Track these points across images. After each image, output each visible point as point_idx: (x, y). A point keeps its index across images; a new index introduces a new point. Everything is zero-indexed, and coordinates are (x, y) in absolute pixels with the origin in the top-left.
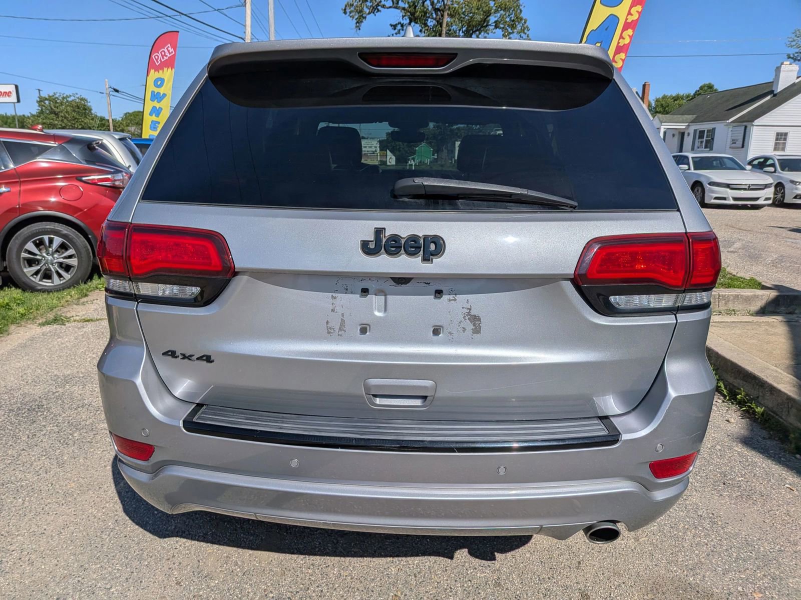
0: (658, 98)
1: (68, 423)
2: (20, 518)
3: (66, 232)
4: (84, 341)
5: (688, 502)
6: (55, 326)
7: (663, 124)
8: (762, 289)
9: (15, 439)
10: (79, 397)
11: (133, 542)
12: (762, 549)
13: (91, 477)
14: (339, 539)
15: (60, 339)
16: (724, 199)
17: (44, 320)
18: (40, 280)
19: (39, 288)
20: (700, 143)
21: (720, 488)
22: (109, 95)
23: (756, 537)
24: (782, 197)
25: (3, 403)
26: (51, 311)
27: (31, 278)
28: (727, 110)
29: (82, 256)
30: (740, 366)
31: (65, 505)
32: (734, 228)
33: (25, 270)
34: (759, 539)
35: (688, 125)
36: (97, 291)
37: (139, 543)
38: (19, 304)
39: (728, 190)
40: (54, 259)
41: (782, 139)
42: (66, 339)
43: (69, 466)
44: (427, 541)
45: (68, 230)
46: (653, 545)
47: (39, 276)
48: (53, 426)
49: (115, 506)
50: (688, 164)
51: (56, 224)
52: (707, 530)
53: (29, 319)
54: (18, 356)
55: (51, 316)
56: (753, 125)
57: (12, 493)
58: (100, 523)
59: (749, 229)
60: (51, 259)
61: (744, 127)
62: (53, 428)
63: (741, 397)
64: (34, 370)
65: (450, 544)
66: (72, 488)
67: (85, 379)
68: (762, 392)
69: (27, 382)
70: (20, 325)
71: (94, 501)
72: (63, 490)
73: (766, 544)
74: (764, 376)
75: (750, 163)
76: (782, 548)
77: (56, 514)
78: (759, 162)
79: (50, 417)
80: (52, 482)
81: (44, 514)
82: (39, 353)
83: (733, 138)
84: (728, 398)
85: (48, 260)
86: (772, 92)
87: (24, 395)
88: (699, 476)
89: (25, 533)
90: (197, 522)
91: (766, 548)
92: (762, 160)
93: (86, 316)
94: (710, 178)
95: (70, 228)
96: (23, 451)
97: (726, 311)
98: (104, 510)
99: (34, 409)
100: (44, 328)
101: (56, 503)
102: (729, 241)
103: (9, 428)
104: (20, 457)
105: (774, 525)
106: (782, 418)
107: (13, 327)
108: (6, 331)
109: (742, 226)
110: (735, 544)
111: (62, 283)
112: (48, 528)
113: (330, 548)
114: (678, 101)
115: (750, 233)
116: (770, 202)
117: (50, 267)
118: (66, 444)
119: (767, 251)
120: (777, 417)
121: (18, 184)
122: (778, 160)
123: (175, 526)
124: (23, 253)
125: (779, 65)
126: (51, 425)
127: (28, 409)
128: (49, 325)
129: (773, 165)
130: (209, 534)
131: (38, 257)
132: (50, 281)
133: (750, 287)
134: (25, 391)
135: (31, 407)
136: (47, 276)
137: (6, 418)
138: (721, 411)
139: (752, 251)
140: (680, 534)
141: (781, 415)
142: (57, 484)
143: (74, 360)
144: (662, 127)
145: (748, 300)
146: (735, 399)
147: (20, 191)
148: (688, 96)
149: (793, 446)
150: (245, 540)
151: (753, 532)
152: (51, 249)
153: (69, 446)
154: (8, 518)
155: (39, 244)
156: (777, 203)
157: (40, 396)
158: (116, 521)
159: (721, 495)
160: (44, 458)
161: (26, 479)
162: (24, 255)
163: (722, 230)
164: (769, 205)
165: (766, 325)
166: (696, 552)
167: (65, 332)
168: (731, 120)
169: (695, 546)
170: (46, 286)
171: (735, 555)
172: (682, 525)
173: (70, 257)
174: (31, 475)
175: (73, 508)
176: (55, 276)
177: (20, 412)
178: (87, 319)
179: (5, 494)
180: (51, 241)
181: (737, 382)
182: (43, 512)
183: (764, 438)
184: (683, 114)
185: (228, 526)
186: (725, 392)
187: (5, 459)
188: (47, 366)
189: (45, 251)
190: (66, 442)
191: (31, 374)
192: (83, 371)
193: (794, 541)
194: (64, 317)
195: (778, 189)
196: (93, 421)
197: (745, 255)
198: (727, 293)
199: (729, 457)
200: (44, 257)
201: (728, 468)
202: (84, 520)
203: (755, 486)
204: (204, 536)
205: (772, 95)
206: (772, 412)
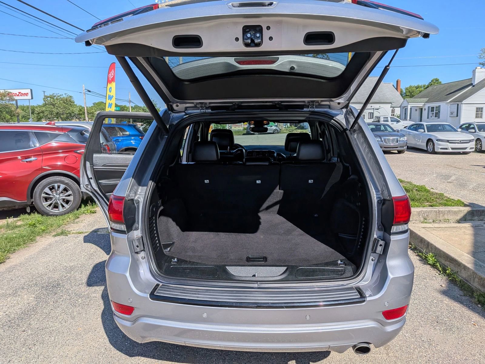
0: (407, 87)
1: (75, 294)
2: (54, 348)
3: (67, 182)
4: (79, 246)
5: (417, 333)
6: (62, 237)
7: (409, 104)
8: (464, 206)
9: (46, 303)
10: (80, 279)
11: (116, 360)
12: (456, 358)
13: (90, 325)
14: (226, 357)
15: (65, 245)
16: (446, 149)
17: (56, 233)
18: (52, 209)
19: (51, 214)
20: (432, 114)
21: (435, 325)
22: (85, 94)
23: (453, 352)
24: (480, 147)
25: (38, 283)
26: (59, 227)
27: (47, 208)
28: (446, 95)
29: (76, 195)
30: (448, 254)
31: (77, 340)
32: (452, 166)
33: (44, 204)
34: (455, 353)
35: (424, 104)
36: (84, 215)
37: (119, 361)
38: (40, 223)
39: (448, 143)
40: (60, 197)
41: (480, 111)
42: (69, 245)
43: (77, 318)
44: (274, 358)
45: (69, 180)
46: (397, 357)
47: (51, 206)
48: (67, 296)
49: (104, 340)
50: (424, 129)
51: (62, 177)
52: (426, 348)
53: (47, 233)
54: (43, 255)
55: (59, 231)
56: (462, 104)
57: (48, 334)
58: (97, 350)
59: (461, 167)
60: (58, 197)
61: (457, 105)
62: (67, 297)
63: (448, 272)
64: (53, 263)
65: (286, 359)
66: (80, 331)
67: (82, 268)
68: (460, 269)
69: (50, 271)
70: (42, 236)
71: (92, 338)
72: (76, 332)
73: (458, 356)
74: (461, 260)
75: (461, 127)
76: (467, 358)
77: (73, 345)
78: (466, 126)
79: (65, 290)
80: (69, 327)
81: (66, 345)
82: (55, 253)
83: (451, 111)
84: (442, 272)
85: (56, 197)
86: (472, 84)
87: (49, 278)
88: (424, 318)
89: (57, 356)
90: (149, 348)
91: (458, 358)
92: (467, 125)
93: (79, 230)
94: (437, 137)
95: (70, 179)
96: (52, 311)
97: (443, 220)
98: (98, 343)
99: (56, 286)
100: (56, 238)
101: (72, 339)
102: (448, 175)
103: (43, 297)
104: (50, 314)
105: (463, 345)
106: (471, 284)
107: (38, 238)
108: (35, 240)
109: (457, 165)
110: (441, 356)
111: (64, 211)
112: (69, 353)
113: (221, 362)
114: (419, 89)
115: (461, 170)
116: (474, 150)
117: (57, 202)
118: (75, 306)
119: (470, 181)
120: (468, 283)
121: (42, 156)
122: (476, 125)
123: (137, 351)
124: (43, 194)
125: (475, 69)
126: (66, 295)
127: (52, 286)
128: (59, 236)
129: (474, 128)
130: (156, 355)
131: (51, 196)
132: (57, 209)
133: (458, 205)
134: (49, 276)
135: (53, 285)
136: (56, 207)
137: (41, 292)
138: (438, 280)
139: (462, 181)
140: (412, 351)
141: (470, 282)
142: (72, 329)
143: (75, 257)
144: (409, 105)
145: (455, 213)
146: (446, 273)
147: (42, 159)
148: (424, 86)
149: (476, 300)
150: (175, 358)
151: (452, 349)
152: (58, 191)
153: (77, 307)
154: (47, 348)
155: (52, 189)
156: (478, 150)
157: (57, 278)
158: (105, 348)
159: (435, 329)
160: (63, 314)
161: (54, 326)
162: (43, 195)
163: (445, 169)
164: (473, 152)
165: (465, 229)
166: (420, 361)
167: (68, 240)
168: (449, 101)
169: (419, 357)
170: (55, 212)
171: (441, 362)
172: (413, 346)
173: (69, 195)
174: (57, 324)
175: (82, 342)
176: (60, 207)
177: (48, 288)
178: (80, 232)
179: (44, 335)
180: (59, 187)
181: (447, 263)
182: (66, 344)
183: (461, 296)
184: (420, 98)
185: (166, 351)
186: (440, 269)
187: (42, 315)
188: (60, 260)
189: (55, 192)
190: (74, 305)
191: (51, 266)
192: (80, 263)
193: (474, 354)
194: (67, 231)
195: (478, 142)
196: (88, 292)
197: (457, 184)
198: (443, 210)
199: (441, 307)
200: (54, 196)
201: (440, 313)
202: (88, 349)
203: (454, 323)
204: (153, 356)
205: (472, 86)
206: (466, 280)
